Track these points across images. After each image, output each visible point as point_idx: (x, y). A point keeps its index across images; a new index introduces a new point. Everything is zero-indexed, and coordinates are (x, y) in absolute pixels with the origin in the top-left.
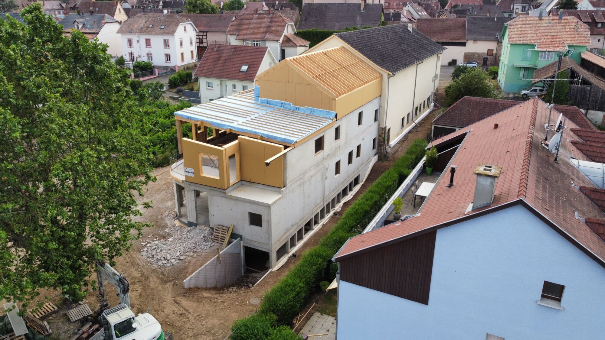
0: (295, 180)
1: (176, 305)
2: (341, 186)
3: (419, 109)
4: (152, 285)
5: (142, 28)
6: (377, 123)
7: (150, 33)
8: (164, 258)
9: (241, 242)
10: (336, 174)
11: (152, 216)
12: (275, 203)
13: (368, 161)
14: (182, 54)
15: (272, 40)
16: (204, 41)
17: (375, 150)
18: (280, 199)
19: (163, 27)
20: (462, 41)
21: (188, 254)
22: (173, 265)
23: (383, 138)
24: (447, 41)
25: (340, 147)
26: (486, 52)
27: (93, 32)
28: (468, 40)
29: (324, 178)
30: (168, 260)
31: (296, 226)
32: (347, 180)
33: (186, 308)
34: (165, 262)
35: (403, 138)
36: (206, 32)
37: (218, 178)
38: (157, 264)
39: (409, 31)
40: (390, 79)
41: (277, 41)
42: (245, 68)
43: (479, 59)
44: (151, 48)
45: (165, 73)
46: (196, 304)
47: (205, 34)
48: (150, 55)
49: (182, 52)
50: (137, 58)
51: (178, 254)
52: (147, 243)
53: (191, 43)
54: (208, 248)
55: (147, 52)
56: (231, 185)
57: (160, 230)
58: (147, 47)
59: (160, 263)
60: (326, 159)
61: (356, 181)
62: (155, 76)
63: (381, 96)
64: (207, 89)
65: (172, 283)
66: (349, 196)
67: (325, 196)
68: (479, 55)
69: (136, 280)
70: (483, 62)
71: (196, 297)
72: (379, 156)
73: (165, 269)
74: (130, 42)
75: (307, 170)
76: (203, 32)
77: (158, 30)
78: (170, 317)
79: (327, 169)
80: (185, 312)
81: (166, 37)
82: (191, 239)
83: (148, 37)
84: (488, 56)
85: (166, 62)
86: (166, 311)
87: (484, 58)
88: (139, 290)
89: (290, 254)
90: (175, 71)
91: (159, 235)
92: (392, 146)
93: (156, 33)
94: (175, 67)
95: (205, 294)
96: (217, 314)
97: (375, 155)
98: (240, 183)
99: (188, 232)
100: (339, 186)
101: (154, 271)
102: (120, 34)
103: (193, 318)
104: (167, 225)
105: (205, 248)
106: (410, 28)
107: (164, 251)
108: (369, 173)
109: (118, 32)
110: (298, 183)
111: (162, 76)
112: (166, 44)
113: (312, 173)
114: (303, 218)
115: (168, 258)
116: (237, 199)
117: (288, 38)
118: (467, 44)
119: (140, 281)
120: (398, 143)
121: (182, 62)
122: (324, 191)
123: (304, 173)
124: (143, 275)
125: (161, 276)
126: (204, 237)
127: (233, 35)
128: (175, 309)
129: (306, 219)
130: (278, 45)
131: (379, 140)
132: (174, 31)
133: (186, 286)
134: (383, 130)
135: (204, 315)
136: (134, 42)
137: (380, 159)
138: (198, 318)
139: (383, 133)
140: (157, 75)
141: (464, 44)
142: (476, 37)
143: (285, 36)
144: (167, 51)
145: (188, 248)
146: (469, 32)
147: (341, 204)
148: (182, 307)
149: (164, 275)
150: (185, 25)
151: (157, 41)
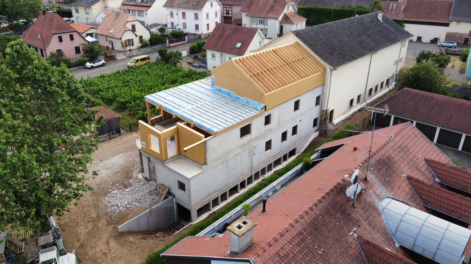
0: (218, 159)
1: (106, 245)
2: (271, 159)
3: (374, 90)
4: (100, 226)
5: (180, 4)
6: (318, 107)
7: (185, 8)
8: (116, 205)
9: (174, 199)
10: (266, 150)
11: (126, 167)
12: (194, 177)
13: (308, 136)
14: (208, 25)
15: (273, 18)
16: (230, 12)
17: (316, 128)
18: (200, 174)
19: (195, 4)
20: (445, 22)
21: (134, 203)
22: (120, 211)
23: (324, 119)
24: (432, 21)
25: (271, 130)
26: (468, 33)
27: (147, 5)
28: (451, 21)
29: (252, 154)
30: (119, 207)
31: (219, 191)
32: (281, 153)
33: (111, 249)
34: (116, 208)
35: (350, 116)
36: (232, 5)
37: (159, 153)
38: (111, 209)
39: (378, 20)
40: (333, 72)
41: (277, 19)
42: (239, 45)
43: (460, 39)
44: (185, 19)
45: (193, 39)
46: (119, 246)
47: (231, 7)
48: (185, 25)
49: (208, 23)
50: (176, 26)
51: (127, 203)
52: (113, 190)
53: (216, 16)
54: (150, 200)
55: (183, 22)
56: (169, 158)
57: (126, 181)
58: (183, 19)
59: (113, 208)
60: (254, 140)
61: (292, 153)
62: (185, 42)
63: (324, 84)
64: (212, 59)
65: (113, 226)
66: (282, 165)
67: (253, 168)
68: (461, 35)
69: (92, 220)
70: (464, 41)
71: (123, 240)
72: (320, 132)
73: (114, 214)
74: (172, 14)
75: (231, 151)
76: (230, 5)
77: (191, 6)
78: (97, 254)
79: (255, 148)
80: (108, 252)
81: (196, 12)
82: (141, 192)
83: (184, 11)
84: (469, 37)
85: (196, 31)
86: (98, 249)
87: (466, 38)
88: (90, 228)
89: (212, 212)
90: (201, 38)
91: (124, 184)
92: (335, 124)
93: (189, 8)
94: (201, 35)
95: (131, 239)
96: (127, 258)
97: (317, 131)
98: (179, 156)
99: (142, 185)
100: (270, 159)
101: (106, 214)
102: (165, 8)
103: (110, 258)
104: (133, 177)
105: (148, 200)
106: (380, 17)
107: (118, 200)
108: (307, 146)
109: (164, 6)
110: (221, 161)
111: (190, 42)
112: (196, 17)
113: (237, 152)
114: (227, 185)
115: (119, 206)
116: (170, 170)
117: (287, 16)
118: (450, 25)
119: (93, 221)
120: (343, 121)
121: (207, 31)
122: (252, 164)
123: (228, 153)
124: (98, 216)
125: (109, 219)
126: (150, 191)
127: (244, 12)
128: (103, 248)
129: (230, 186)
130: (277, 22)
131: (321, 119)
132: (202, 7)
133: (120, 230)
134: (324, 112)
135: (118, 257)
136: (175, 14)
137: (320, 135)
138: (113, 259)
139: (324, 115)
140: (187, 41)
141: (447, 25)
142: (460, 18)
143: (285, 14)
144: (197, 22)
145: (135, 199)
146: (454, 14)
147: (272, 172)
148: (109, 247)
149: (111, 218)
150: (212, 2)
151: (190, 14)
